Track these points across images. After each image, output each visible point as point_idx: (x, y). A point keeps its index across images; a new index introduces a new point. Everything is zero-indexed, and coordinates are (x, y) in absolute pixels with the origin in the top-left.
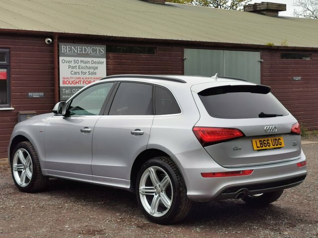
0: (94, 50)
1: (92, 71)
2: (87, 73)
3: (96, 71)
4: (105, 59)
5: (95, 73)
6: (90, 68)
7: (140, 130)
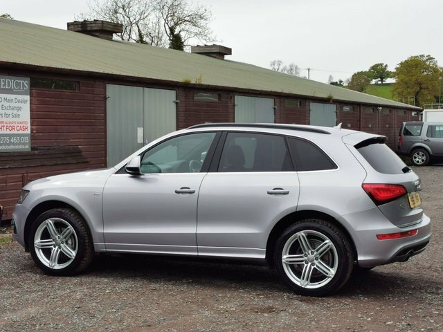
0: (18, 84)
1: (15, 112)
2: (11, 116)
3: (19, 112)
4: (29, 96)
5: (18, 116)
6: (13, 108)
7: (282, 189)
